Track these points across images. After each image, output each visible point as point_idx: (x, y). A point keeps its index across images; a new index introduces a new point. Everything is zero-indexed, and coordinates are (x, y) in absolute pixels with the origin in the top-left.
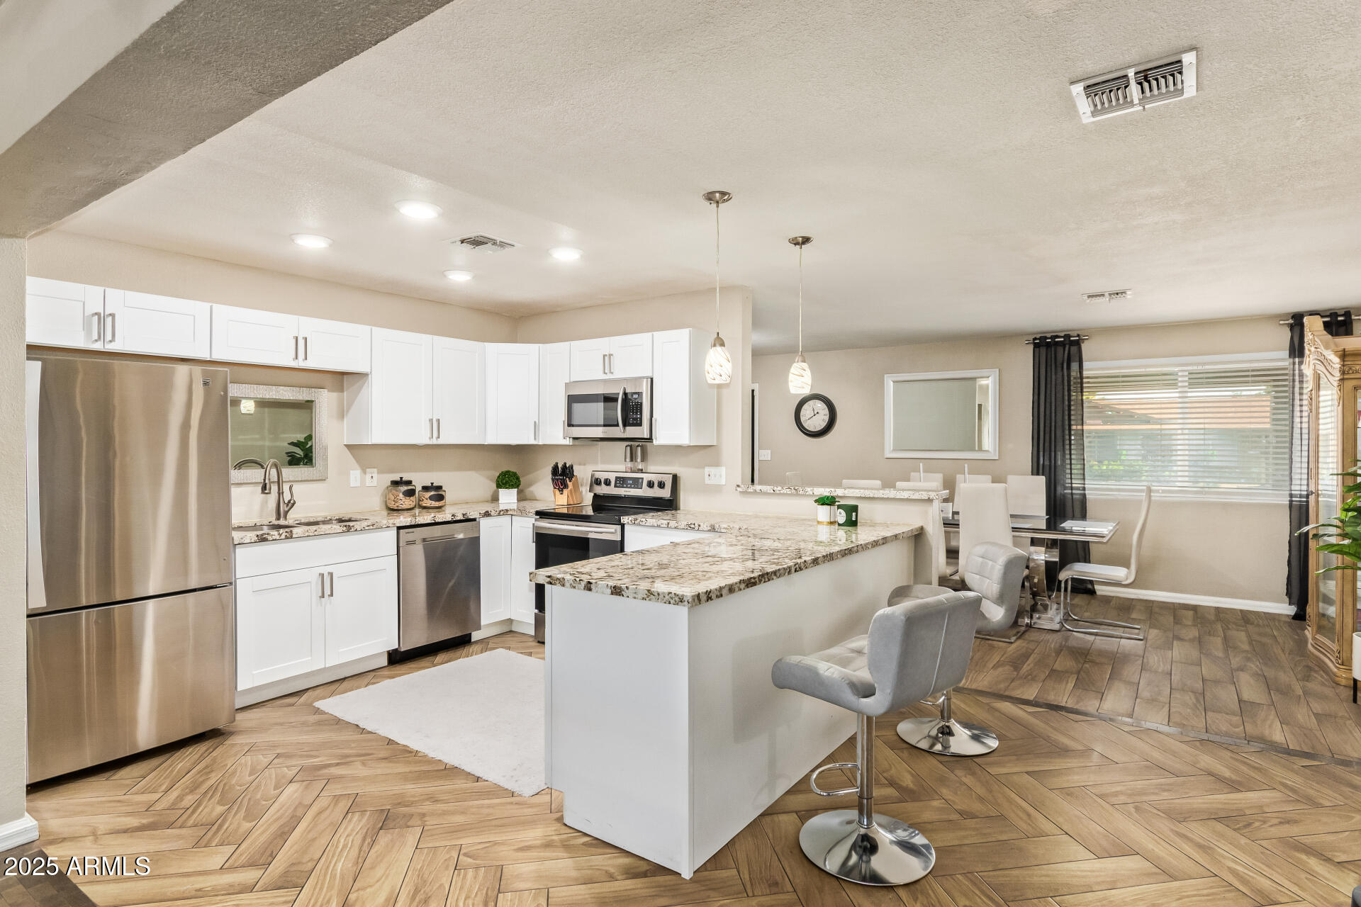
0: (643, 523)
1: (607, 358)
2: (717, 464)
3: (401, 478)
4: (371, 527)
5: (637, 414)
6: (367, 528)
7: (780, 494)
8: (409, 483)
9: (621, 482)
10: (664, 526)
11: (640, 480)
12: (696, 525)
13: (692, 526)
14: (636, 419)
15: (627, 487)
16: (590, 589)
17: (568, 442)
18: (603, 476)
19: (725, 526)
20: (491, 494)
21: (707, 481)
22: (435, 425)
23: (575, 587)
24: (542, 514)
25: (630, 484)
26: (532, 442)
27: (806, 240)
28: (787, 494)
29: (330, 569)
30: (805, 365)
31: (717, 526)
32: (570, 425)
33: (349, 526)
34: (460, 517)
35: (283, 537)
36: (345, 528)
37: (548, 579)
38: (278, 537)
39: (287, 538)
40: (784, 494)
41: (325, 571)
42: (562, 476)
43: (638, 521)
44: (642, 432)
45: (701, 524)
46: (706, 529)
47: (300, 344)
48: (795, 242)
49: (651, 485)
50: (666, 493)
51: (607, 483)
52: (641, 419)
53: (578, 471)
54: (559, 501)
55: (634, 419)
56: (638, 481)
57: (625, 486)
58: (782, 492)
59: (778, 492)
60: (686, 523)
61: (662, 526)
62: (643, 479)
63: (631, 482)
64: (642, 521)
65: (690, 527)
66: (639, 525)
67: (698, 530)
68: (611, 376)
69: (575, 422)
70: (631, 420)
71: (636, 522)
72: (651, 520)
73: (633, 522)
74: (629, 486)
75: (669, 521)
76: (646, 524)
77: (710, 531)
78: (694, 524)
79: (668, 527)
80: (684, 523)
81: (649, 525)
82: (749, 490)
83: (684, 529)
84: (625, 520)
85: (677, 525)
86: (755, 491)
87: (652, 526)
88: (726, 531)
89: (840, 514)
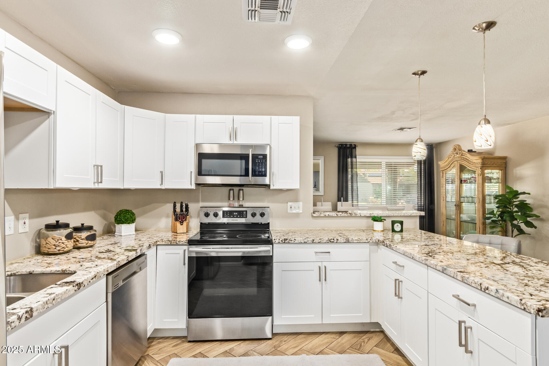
0: (292, 242)
2: (296, 200)
3: (57, 222)
4: (94, 279)
5: (262, 168)
6: (91, 282)
7: (341, 217)
9: (227, 214)
10: (310, 242)
11: (245, 212)
12: (335, 239)
13: (332, 240)
14: (261, 172)
15: (234, 217)
17: (193, 187)
19: (357, 239)
21: (289, 211)
25: (235, 215)
26: (159, 186)
27: (424, 73)
31: (350, 239)
32: (199, 174)
34: (139, 253)
36: (76, 288)
43: (288, 240)
44: (267, 180)
45: (339, 239)
46: (342, 241)
49: (254, 215)
51: (216, 215)
52: (266, 171)
55: (259, 172)
56: (243, 213)
57: (232, 216)
58: (342, 215)
59: (339, 215)
60: (327, 239)
61: (308, 242)
62: (246, 211)
63: (236, 214)
64: (291, 241)
65: (330, 241)
66: (289, 243)
67: (337, 243)
68: (235, 142)
69: (203, 173)
70: (257, 172)
71: (286, 242)
72: (299, 239)
73: (283, 241)
74: (235, 216)
75: (313, 239)
76: (295, 242)
77: (345, 242)
78: (334, 239)
79: (313, 243)
80: (326, 239)
81: (297, 242)
82: (321, 215)
83: (326, 243)
84: (276, 241)
85: (320, 240)
86: (325, 216)
87: (300, 243)
88: (358, 242)
89: (397, 226)
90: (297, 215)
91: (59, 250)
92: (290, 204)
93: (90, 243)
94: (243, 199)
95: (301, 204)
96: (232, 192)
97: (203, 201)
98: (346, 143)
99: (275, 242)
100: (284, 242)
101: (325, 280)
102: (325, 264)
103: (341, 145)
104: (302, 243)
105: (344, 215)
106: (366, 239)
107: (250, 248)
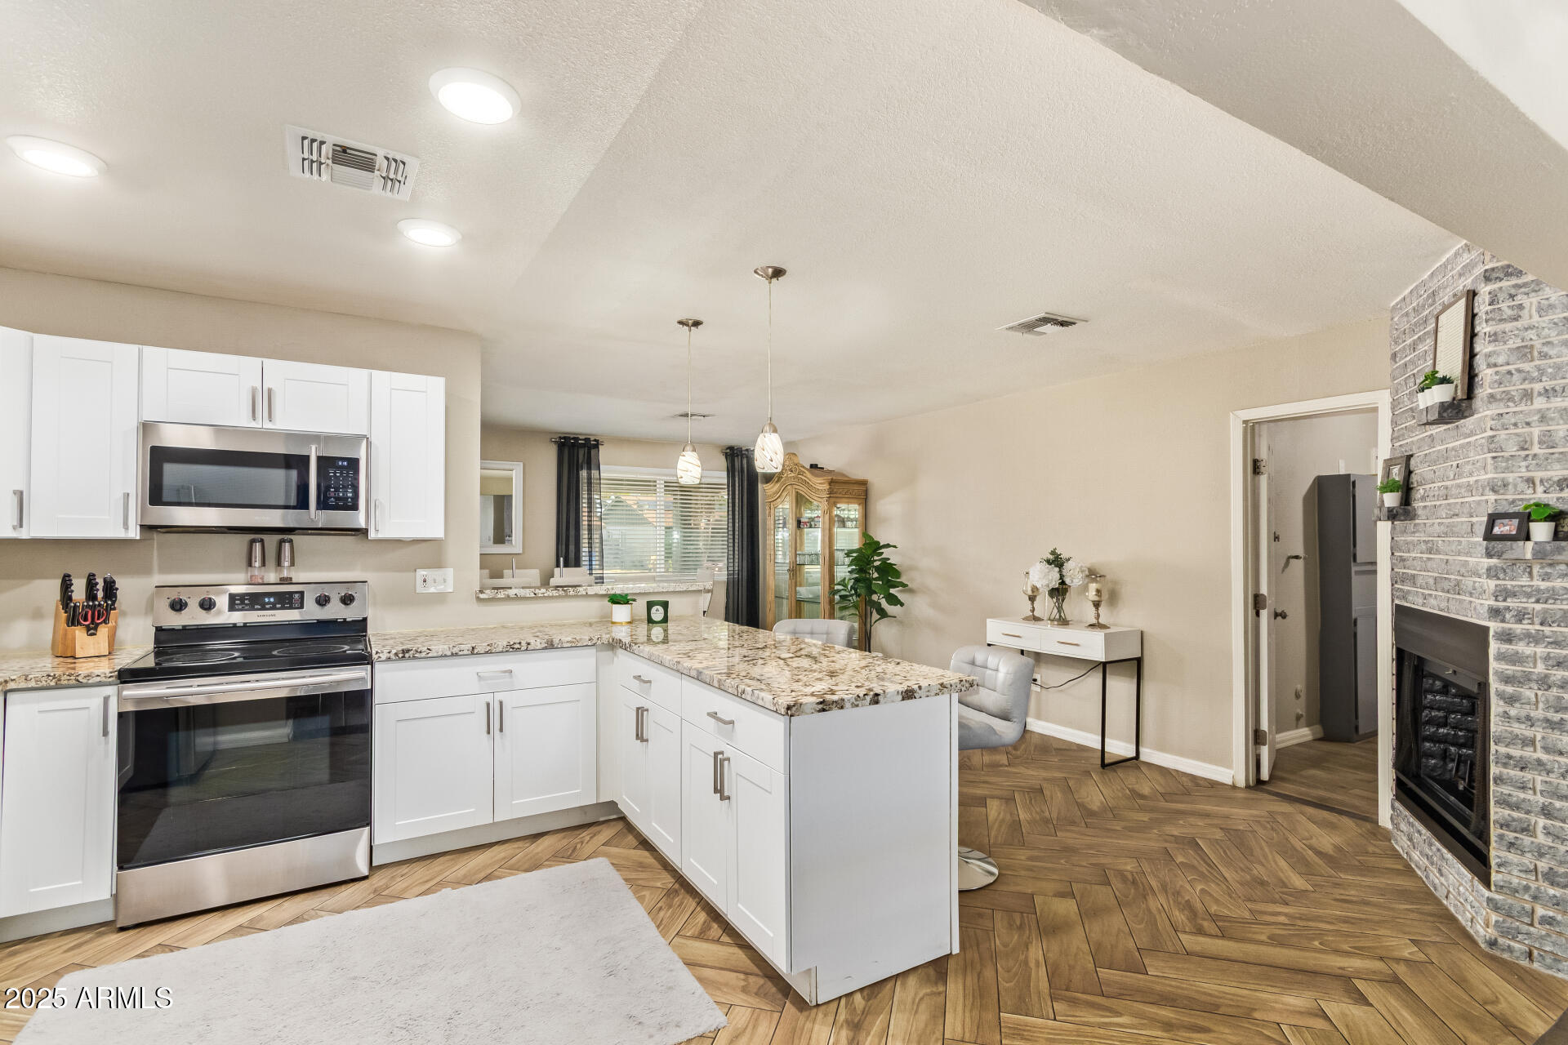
0: (423, 655)
1: (263, 396)
2: (438, 564)
5: (345, 490)
9: (244, 602)
10: (466, 652)
11: (297, 596)
12: (524, 643)
13: (517, 646)
14: (344, 498)
15: (263, 608)
19: (569, 639)
21: (420, 589)
24: (130, 676)
25: (269, 603)
27: (697, 324)
28: (552, 597)
31: (556, 641)
32: (157, 501)
40: (549, 597)
43: (411, 652)
44: (361, 519)
45: (532, 641)
46: (539, 647)
49: (323, 601)
51: (207, 605)
52: (355, 497)
54: (87, 650)
55: (338, 499)
56: (291, 598)
57: (257, 607)
58: (546, 595)
60: (505, 644)
61: (461, 653)
62: (302, 593)
63: (272, 600)
64: (420, 652)
65: (513, 648)
66: (414, 658)
67: (527, 650)
68: (268, 425)
70: (332, 499)
71: (407, 655)
72: (439, 648)
73: (400, 655)
74: (267, 606)
75: (474, 645)
76: (430, 655)
77: (545, 648)
78: (520, 643)
79: (472, 654)
80: (502, 643)
81: (435, 655)
82: (499, 596)
83: (502, 652)
84: (381, 655)
85: (489, 648)
86: (508, 596)
87: (441, 656)
88: (573, 645)
89: (657, 610)
90: (440, 598)
92: (421, 573)
94: (292, 564)
95: (449, 572)
96: (258, 546)
97: (163, 570)
98: (577, 434)
99: (380, 657)
100: (403, 657)
101: (501, 730)
102: (499, 696)
103: (564, 438)
104: (446, 656)
105: (551, 594)
106: (587, 638)
107: (311, 676)
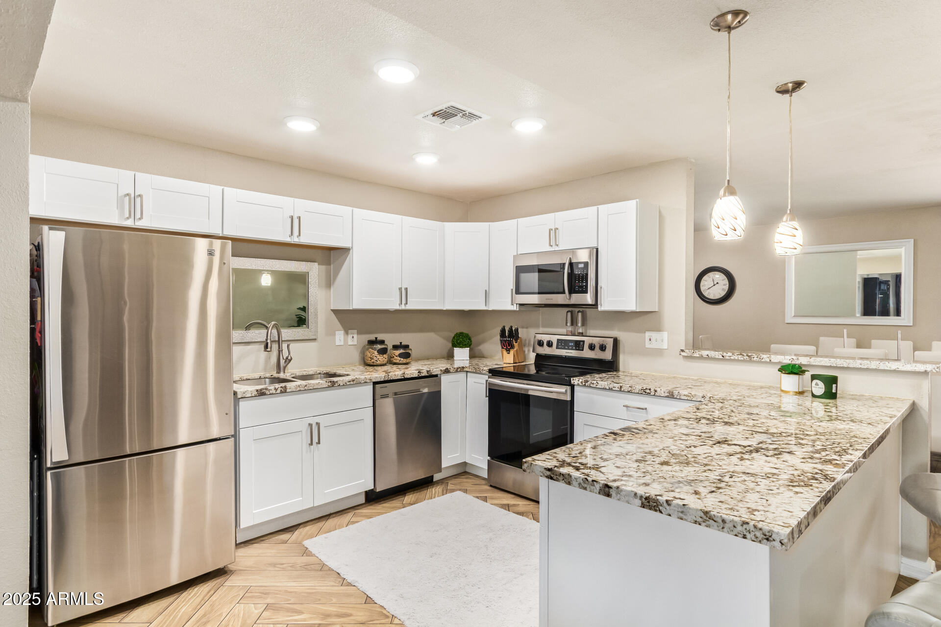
0: (594, 386)
1: (553, 233)
2: (658, 329)
3: (376, 338)
4: (352, 383)
5: (582, 282)
6: (348, 383)
7: (730, 360)
8: (382, 342)
9: (562, 344)
10: (616, 389)
11: (582, 343)
12: (652, 390)
13: (648, 391)
14: (582, 287)
15: (568, 349)
16: (608, 495)
17: (515, 308)
18: (545, 338)
19: (686, 393)
20: (447, 351)
21: (648, 345)
22: (404, 293)
23: (585, 489)
24: (494, 373)
25: (571, 346)
26: (482, 307)
27: (798, 85)
28: (738, 360)
29: (317, 419)
30: (795, 224)
31: (676, 393)
32: (518, 292)
33: (334, 382)
34: (424, 374)
35: (279, 391)
36: (330, 384)
37: (548, 473)
38: (274, 392)
39: (282, 392)
40: (734, 360)
41: (313, 421)
42: (509, 338)
43: (589, 383)
44: (589, 298)
45: (658, 390)
46: (663, 395)
47: (295, 222)
48: (783, 91)
49: (592, 347)
50: (608, 355)
51: (550, 344)
52: (587, 286)
53: (522, 333)
54: (507, 360)
55: (580, 287)
56: (580, 344)
57: (566, 347)
58: (732, 358)
59: (727, 358)
60: (640, 388)
61: (614, 389)
62: (584, 341)
63: (572, 344)
64: (593, 384)
65: (645, 392)
66: (590, 387)
67: (654, 395)
68: (557, 249)
69: (522, 290)
70: (577, 287)
71: (587, 384)
72: (602, 383)
73: (584, 384)
74: (570, 348)
75: (621, 385)
76: (597, 387)
77: (667, 397)
78: (650, 389)
79: (620, 391)
80: (638, 388)
81: (600, 387)
82: (695, 355)
83: (638, 393)
84: (575, 381)
85: (630, 389)
86: (702, 356)
87: (603, 389)
88: (689, 399)
90: (659, 352)
91: (373, 362)
92: (648, 334)
93: (404, 361)
94: (583, 325)
95: (665, 335)
96: (569, 314)
99: (574, 383)
100: (585, 385)
104: (606, 389)
105: (736, 358)
106: (701, 395)
